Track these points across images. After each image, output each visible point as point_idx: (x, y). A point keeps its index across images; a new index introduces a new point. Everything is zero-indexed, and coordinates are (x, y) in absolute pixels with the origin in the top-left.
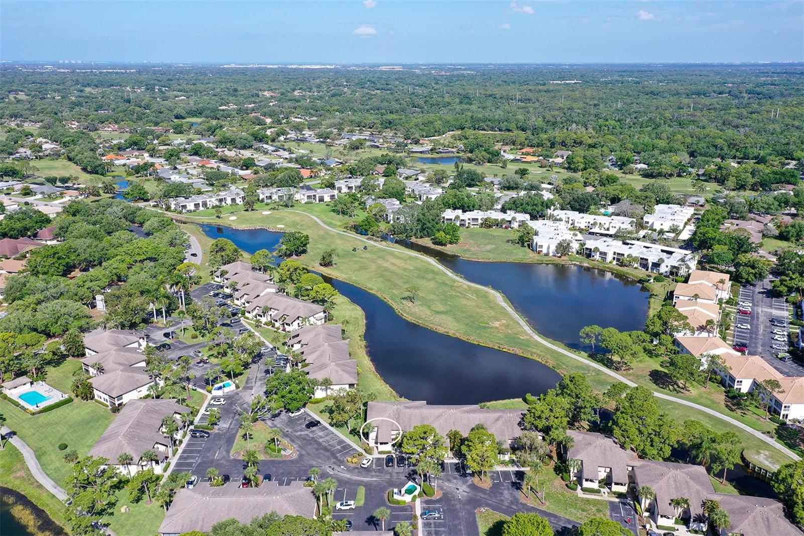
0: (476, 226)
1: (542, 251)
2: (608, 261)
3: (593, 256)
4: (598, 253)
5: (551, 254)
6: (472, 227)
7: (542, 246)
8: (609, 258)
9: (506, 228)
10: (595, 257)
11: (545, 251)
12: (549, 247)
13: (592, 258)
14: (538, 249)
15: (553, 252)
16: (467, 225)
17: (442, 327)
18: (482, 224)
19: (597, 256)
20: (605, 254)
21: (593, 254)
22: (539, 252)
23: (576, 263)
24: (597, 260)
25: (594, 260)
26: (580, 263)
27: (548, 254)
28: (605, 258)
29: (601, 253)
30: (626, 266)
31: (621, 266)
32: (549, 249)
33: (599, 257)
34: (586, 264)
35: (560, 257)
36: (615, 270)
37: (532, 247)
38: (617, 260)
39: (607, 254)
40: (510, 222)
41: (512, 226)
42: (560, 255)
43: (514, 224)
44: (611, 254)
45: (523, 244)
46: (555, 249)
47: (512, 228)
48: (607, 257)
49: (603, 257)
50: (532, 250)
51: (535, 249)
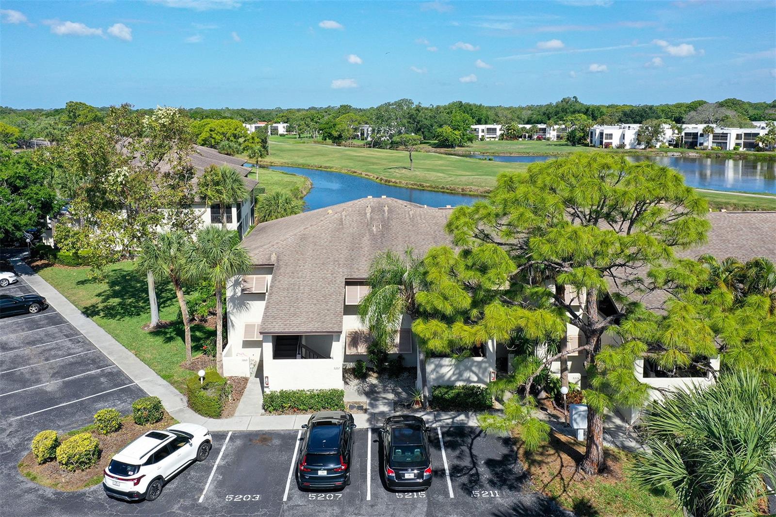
0: (492, 139)
1: (611, 143)
2: (732, 148)
3: (701, 144)
4: (711, 136)
5: (628, 147)
6: (488, 140)
7: (611, 135)
8: (731, 143)
9: (539, 139)
10: (705, 144)
11: (615, 142)
12: (623, 136)
13: (699, 147)
14: (605, 141)
15: (631, 144)
16: (480, 137)
17: (475, 185)
18: (502, 135)
19: (709, 143)
20: (725, 136)
21: (700, 140)
22: (607, 145)
23: (675, 154)
24: (710, 148)
25: (704, 150)
26: (682, 153)
27: (622, 146)
28: (723, 143)
29: (716, 137)
30: (767, 150)
31: (758, 151)
32: (624, 139)
33: (713, 142)
34: (694, 154)
35: (645, 149)
36: (751, 155)
37: (591, 143)
38: (746, 145)
39: (729, 135)
40: (544, 130)
41: (548, 136)
42: (643, 147)
43: (550, 133)
44: (735, 136)
45: (574, 145)
46: (634, 139)
47: (548, 139)
48: (728, 141)
49: (720, 143)
50: (594, 146)
51: (597, 143)
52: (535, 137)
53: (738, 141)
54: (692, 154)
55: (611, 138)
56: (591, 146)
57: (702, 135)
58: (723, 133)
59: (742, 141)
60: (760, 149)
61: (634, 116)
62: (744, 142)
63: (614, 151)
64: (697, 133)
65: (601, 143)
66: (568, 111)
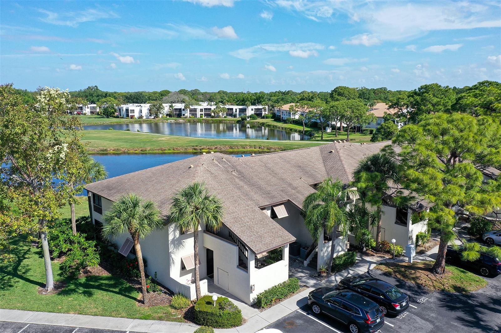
1: (134, 116)
2: (199, 116)
3: (184, 115)
4: (188, 110)
5: (144, 118)
7: (133, 110)
8: (199, 113)
9: (78, 114)
10: (186, 115)
11: (136, 115)
12: (141, 111)
13: (182, 116)
14: (130, 114)
15: (146, 116)
19: (188, 114)
20: (195, 110)
21: (183, 112)
22: (132, 117)
23: (172, 121)
24: (188, 117)
25: (186, 118)
26: (176, 120)
27: (141, 117)
28: (195, 114)
29: (191, 110)
30: (216, 117)
31: (212, 118)
32: (141, 113)
33: (190, 114)
34: (182, 121)
35: (154, 118)
36: (210, 120)
37: (120, 116)
38: (206, 115)
39: (197, 109)
40: (81, 108)
41: (84, 112)
42: (153, 117)
43: (85, 110)
44: (199, 110)
45: (108, 117)
46: (148, 113)
47: (85, 114)
48: (197, 113)
49: (194, 114)
50: (123, 118)
51: (125, 116)
52: (76, 113)
53: (202, 113)
54: (181, 121)
55: (134, 113)
56: (121, 118)
57: (184, 110)
58: (194, 109)
59: (203, 113)
60: (213, 117)
61: (133, 99)
62: (204, 113)
63: (136, 120)
64: (181, 109)
65: (128, 115)
66: (94, 95)
